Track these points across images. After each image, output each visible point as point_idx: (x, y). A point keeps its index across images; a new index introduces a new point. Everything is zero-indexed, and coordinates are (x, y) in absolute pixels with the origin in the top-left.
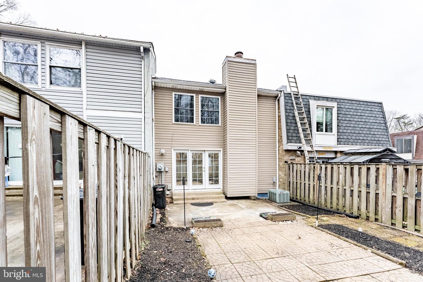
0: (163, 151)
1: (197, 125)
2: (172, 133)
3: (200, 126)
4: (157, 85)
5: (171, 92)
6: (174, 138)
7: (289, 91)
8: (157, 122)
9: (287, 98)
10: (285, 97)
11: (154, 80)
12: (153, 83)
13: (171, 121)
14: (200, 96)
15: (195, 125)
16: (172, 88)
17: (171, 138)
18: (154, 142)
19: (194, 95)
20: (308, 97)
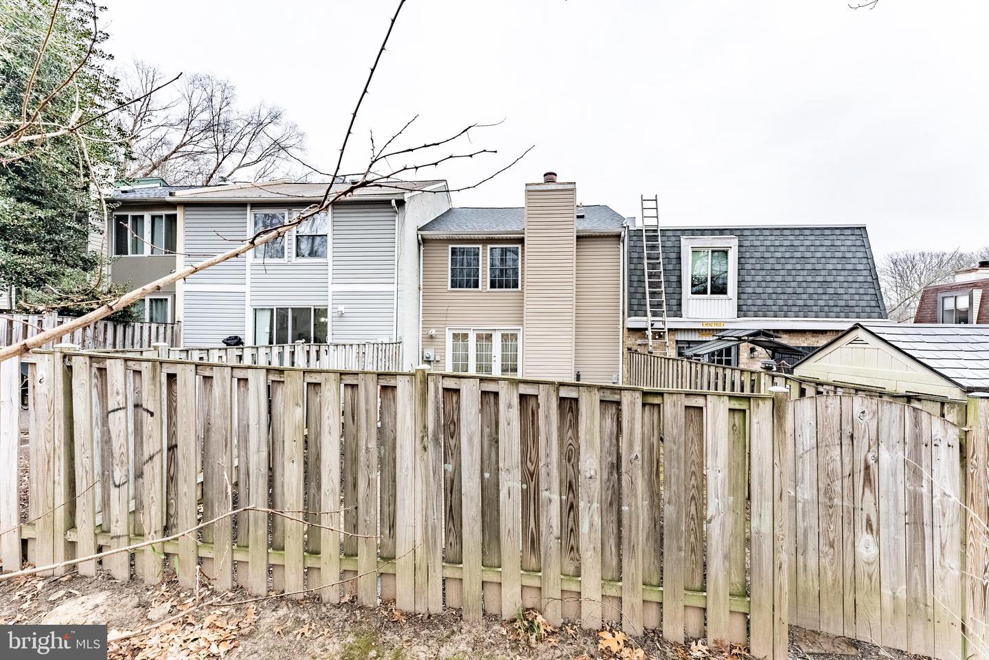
0: (433, 332)
1: (484, 291)
2: (446, 305)
3: (488, 292)
4: (425, 237)
5: (446, 244)
6: (449, 312)
7: (639, 224)
8: (426, 290)
9: (635, 238)
10: (630, 236)
11: (420, 232)
12: (420, 236)
13: (445, 287)
14: (489, 246)
15: (481, 292)
16: (447, 240)
17: (445, 312)
18: (421, 319)
19: (480, 246)
20: (678, 233)
